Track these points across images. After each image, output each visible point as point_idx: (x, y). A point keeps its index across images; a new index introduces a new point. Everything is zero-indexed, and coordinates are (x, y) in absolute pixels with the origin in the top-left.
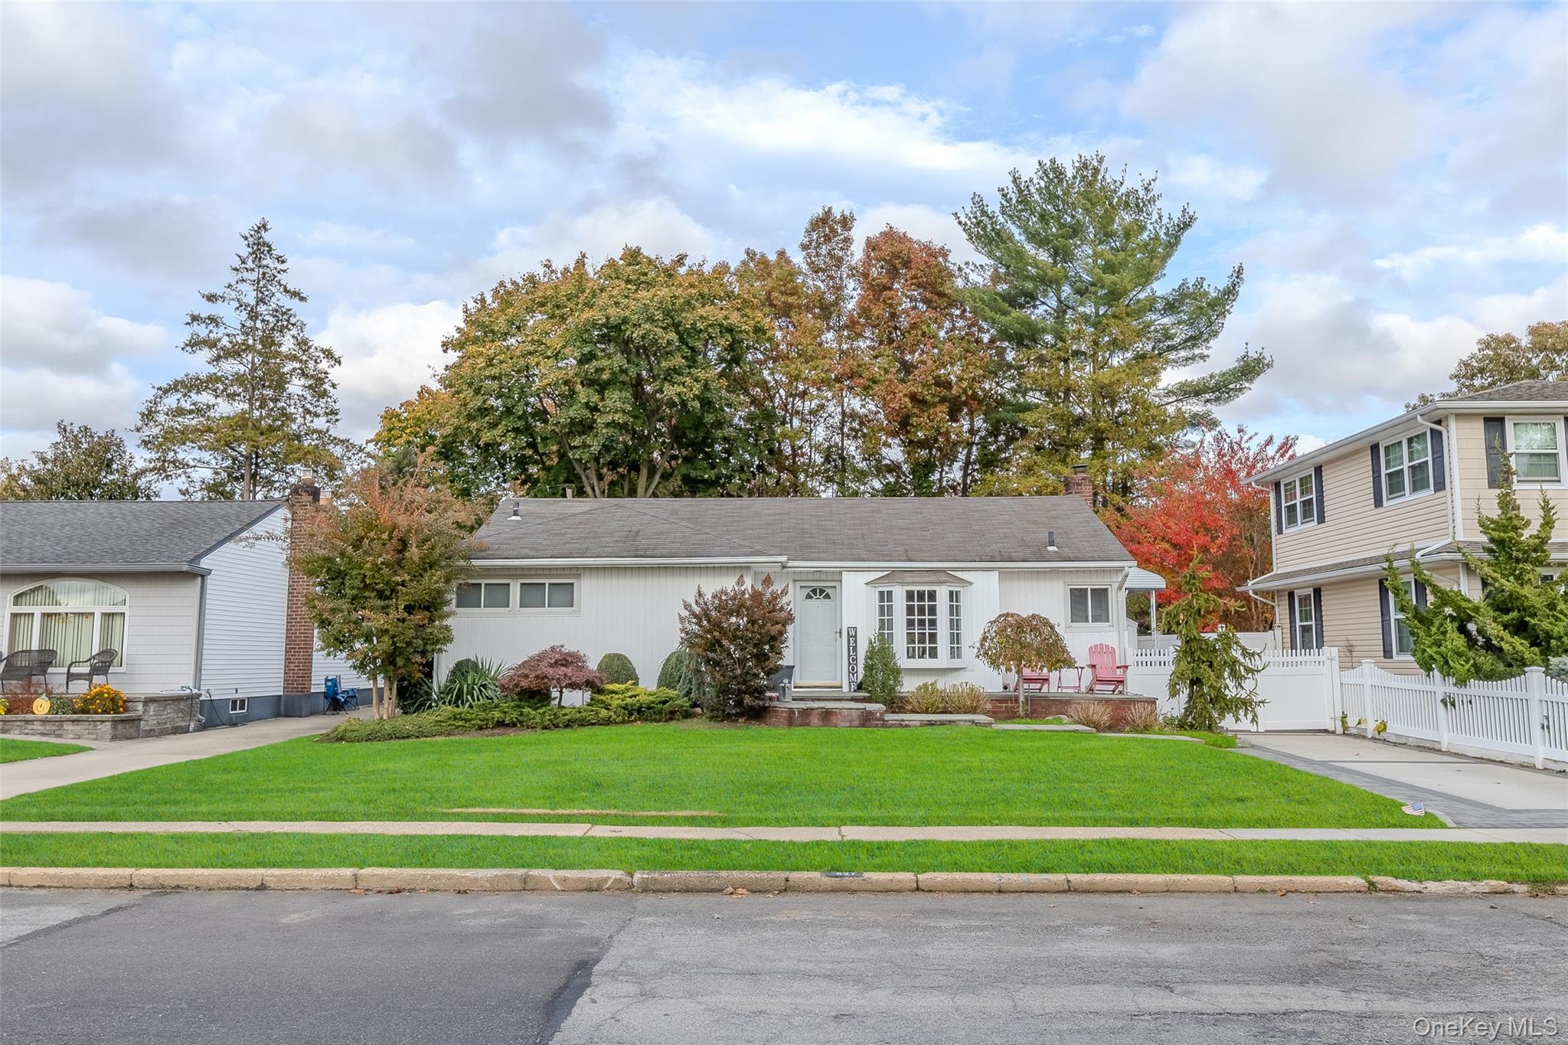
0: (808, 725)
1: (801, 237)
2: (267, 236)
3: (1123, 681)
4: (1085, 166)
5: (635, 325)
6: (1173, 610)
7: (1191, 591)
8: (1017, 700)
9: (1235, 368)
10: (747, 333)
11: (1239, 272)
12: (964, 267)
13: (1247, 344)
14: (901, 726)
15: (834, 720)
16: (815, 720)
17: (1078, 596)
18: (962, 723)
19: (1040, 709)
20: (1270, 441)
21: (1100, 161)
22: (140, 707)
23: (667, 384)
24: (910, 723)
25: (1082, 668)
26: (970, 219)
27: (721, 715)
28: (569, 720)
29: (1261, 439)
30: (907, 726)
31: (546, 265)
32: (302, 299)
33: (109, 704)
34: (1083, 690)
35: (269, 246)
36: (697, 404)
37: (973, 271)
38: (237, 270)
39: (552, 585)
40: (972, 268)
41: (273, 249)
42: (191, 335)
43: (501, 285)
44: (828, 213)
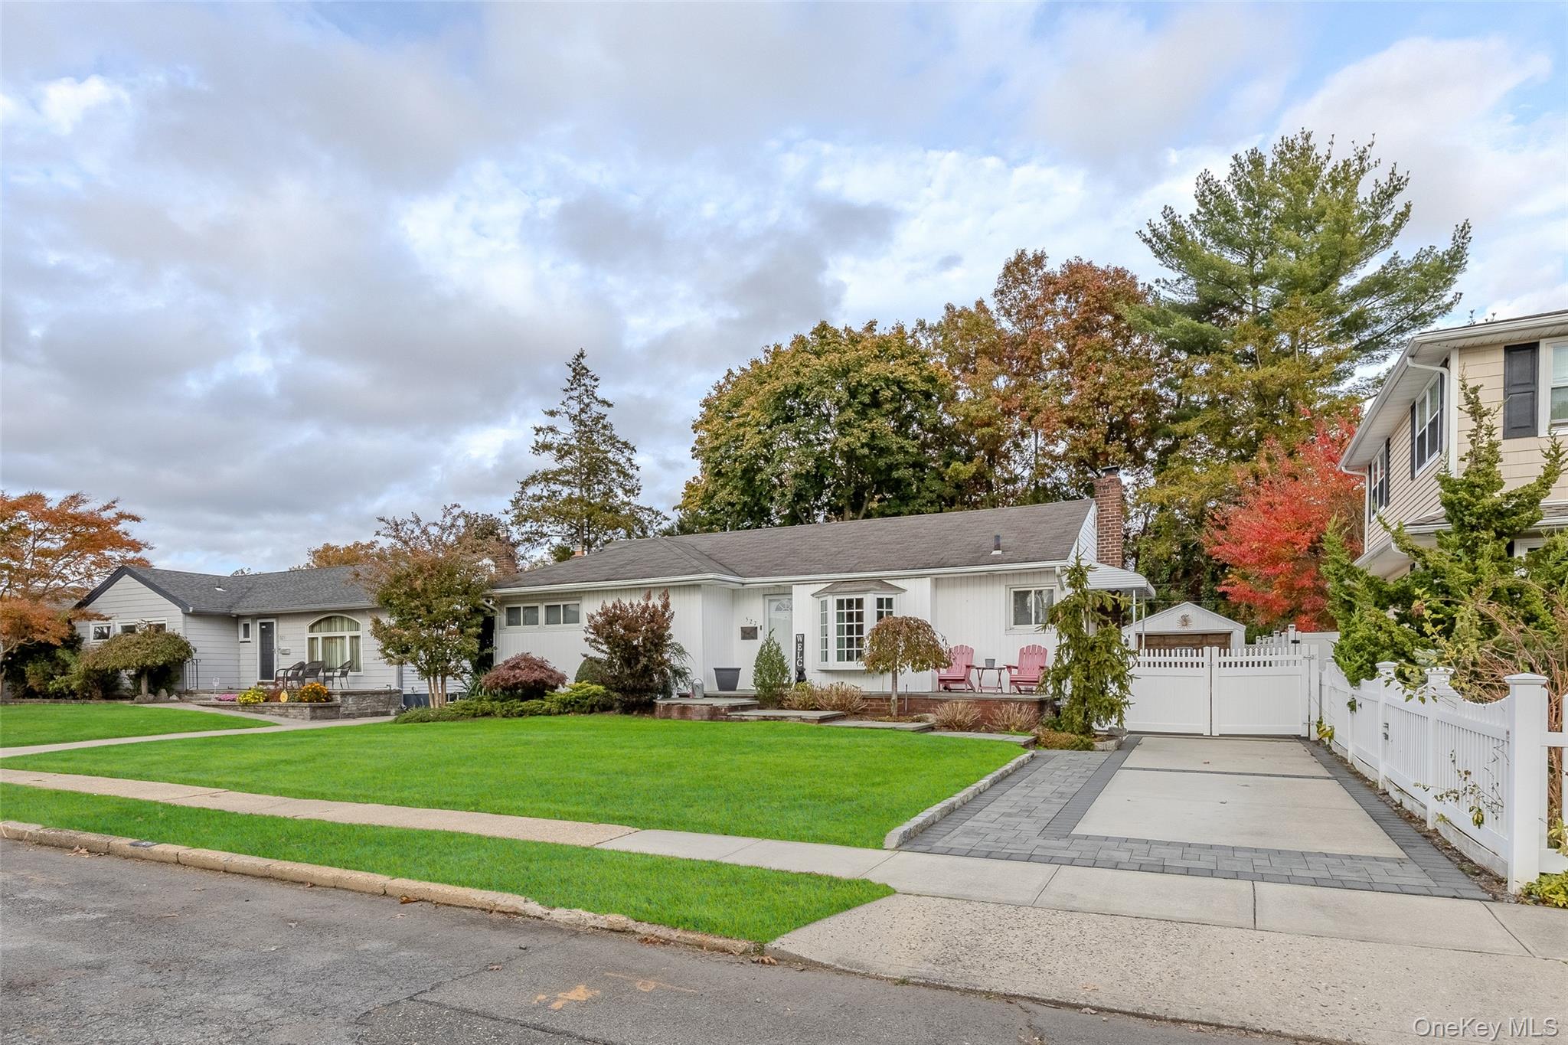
0: (670, 718)
1: (994, 285)
2: (584, 362)
4: (1289, 148)
10: (913, 383)
11: (1464, 230)
12: (1154, 285)
13: (1472, 312)
14: (741, 720)
16: (675, 714)
17: (1021, 599)
18: (792, 719)
21: (1307, 138)
22: (339, 698)
24: (749, 718)
25: (1001, 669)
27: (628, 709)
28: (522, 711)
30: (746, 720)
31: (766, 351)
32: (610, 405)
33: (314, 696)
35: (586, 369)
36: (866, 451)
37: (1164, 288)
38: (567, 390)
39: (564, 606)
40: (1163, 284)
41: (588, 371)
42: (537, 442)
43: (730, 373)
44: (1021, 255)
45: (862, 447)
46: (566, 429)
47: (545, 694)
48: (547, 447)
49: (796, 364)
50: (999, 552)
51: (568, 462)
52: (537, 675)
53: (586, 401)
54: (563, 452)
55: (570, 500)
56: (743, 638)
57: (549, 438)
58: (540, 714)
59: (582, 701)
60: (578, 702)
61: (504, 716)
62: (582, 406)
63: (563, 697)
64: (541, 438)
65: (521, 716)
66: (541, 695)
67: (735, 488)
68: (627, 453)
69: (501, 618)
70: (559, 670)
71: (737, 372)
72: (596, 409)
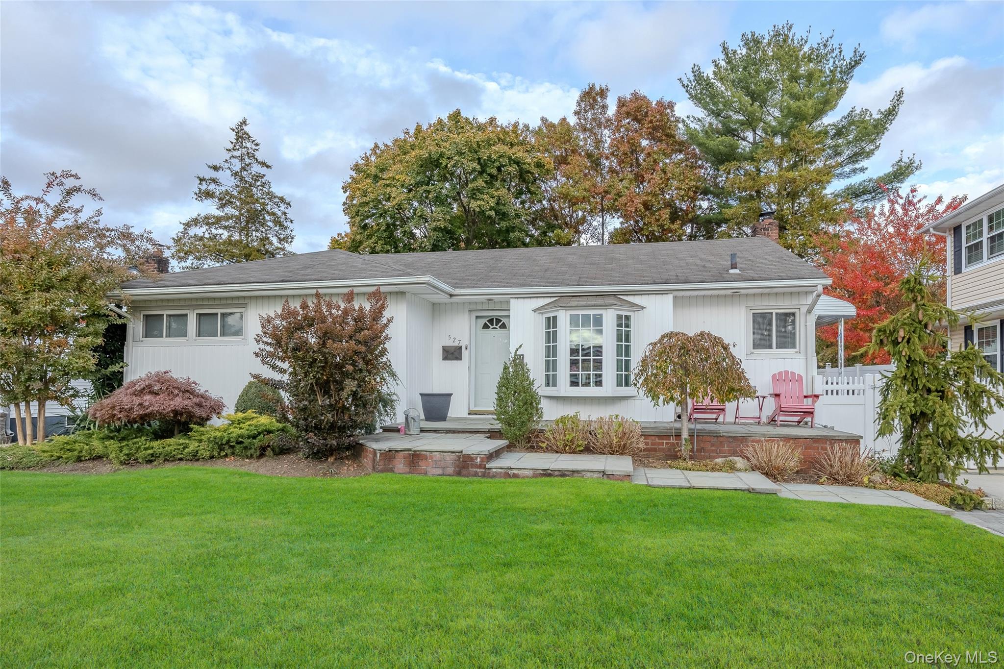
0: (391, 470)
1: (574, 107)
2: (246, 129)
3: (812, 413)
4: (777, 34)
5: (448, 158)
6: (888, 325)
7: (915, 301)
8: (678, 436)
9: (889, 173)
11: (900, 94)
12: (686, 119)
13: (901, 152)
14: (508, 476)
15: (423, 465)
16: (400, 465)
17: (761, 322)
19: (708, 447)
20: (939, 200)
21: (790, 28)
23: (472, 201)
25: (764, 397)
26: (690, 82)
27: (319, 455)
28: (152, 455)
29: (931, 201)
31: (406, 133)
32: (268, 167)
34: (764, 419)
35: (247, 134)
36: (493, 213)
37: (692, 122)
38: (230, 150)
39: (223, 315)
40: (692, 119)
41: (250, 137)
42: (200, 190)
43: (376, 146)
44: (592, 88)
45: (490, 210)
46: (228, 182)
47: (191, 430)
48: (208, 195)
49: (438, 137)
50: (737, 271)
51: (229, 210)
52: (179, 402)
53: (247, 161)
54: (225, 200)
55: (229, 242)
56: (445, 358)
57: (212, 187)
58: (180, 459)
59: (247, 442)
60: (241, 442)
61: (122, 463)
62: (243, 165)
63: (218, 434)
64: (204, 187)
65: (150, 462)
66: (185, 429)
67: (379, 238)
68: (283, 207)
69: (135, 327)
70: (214, 394)
71: (382, 147)
72: (256, 169)
